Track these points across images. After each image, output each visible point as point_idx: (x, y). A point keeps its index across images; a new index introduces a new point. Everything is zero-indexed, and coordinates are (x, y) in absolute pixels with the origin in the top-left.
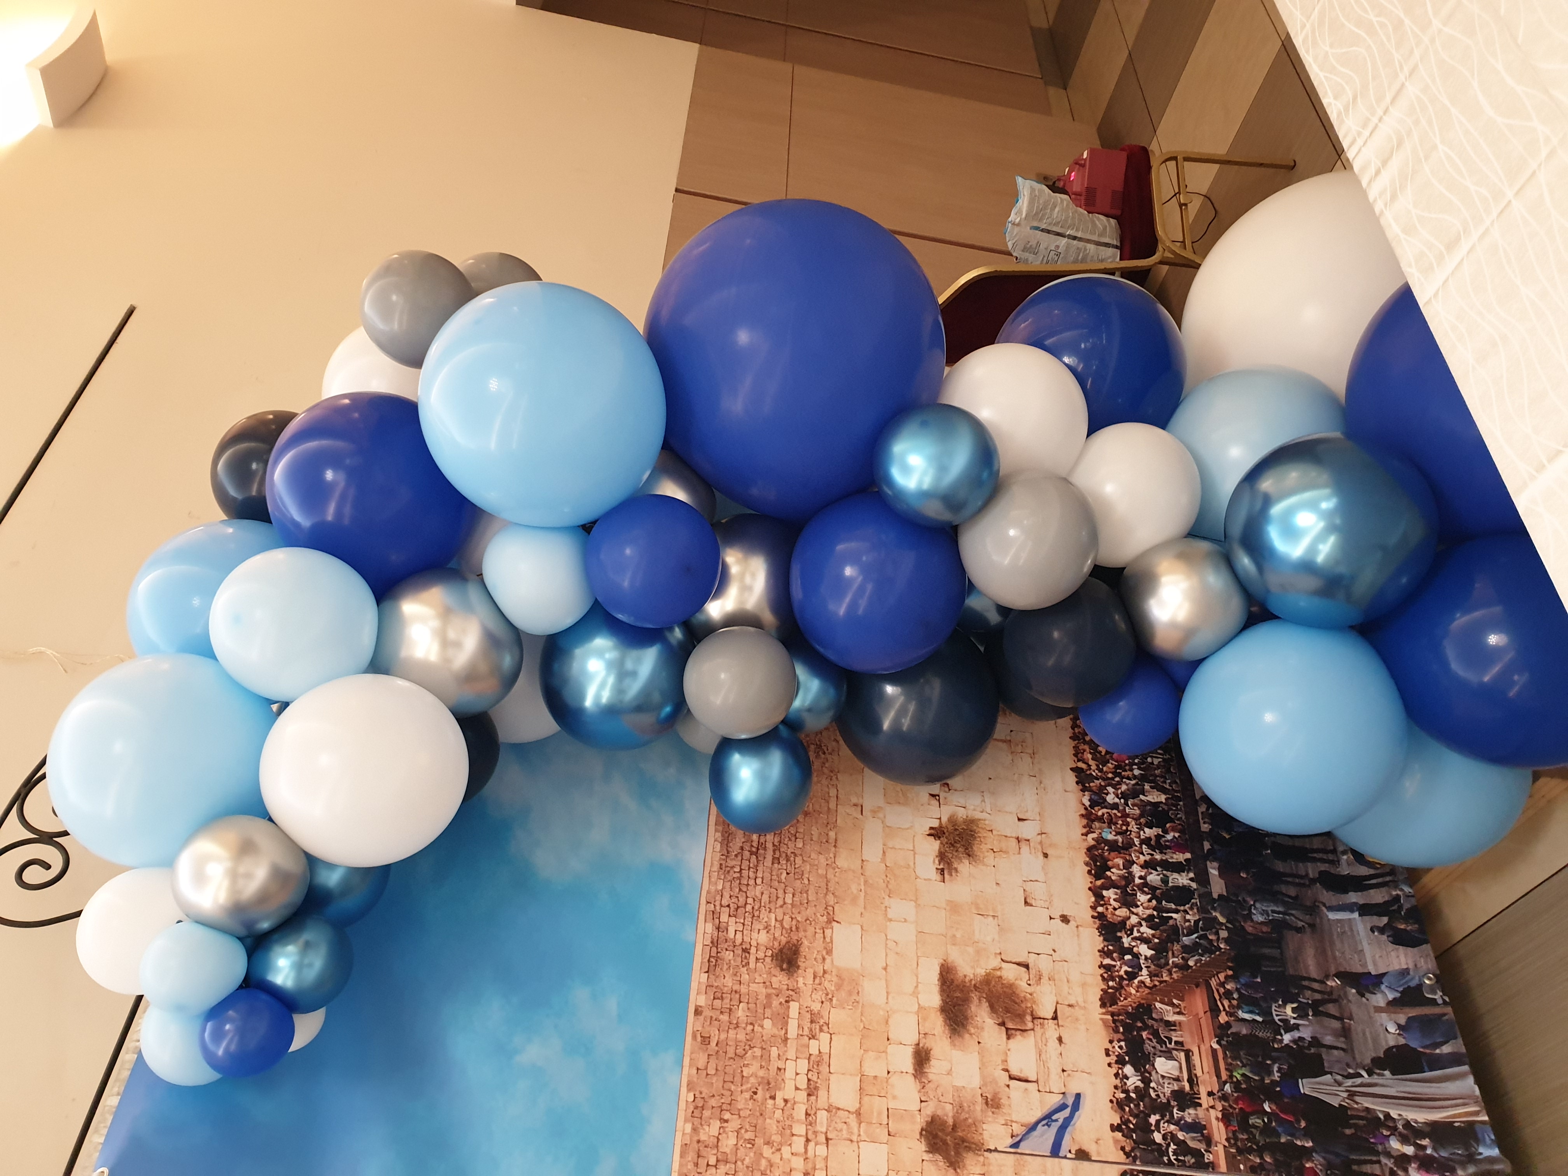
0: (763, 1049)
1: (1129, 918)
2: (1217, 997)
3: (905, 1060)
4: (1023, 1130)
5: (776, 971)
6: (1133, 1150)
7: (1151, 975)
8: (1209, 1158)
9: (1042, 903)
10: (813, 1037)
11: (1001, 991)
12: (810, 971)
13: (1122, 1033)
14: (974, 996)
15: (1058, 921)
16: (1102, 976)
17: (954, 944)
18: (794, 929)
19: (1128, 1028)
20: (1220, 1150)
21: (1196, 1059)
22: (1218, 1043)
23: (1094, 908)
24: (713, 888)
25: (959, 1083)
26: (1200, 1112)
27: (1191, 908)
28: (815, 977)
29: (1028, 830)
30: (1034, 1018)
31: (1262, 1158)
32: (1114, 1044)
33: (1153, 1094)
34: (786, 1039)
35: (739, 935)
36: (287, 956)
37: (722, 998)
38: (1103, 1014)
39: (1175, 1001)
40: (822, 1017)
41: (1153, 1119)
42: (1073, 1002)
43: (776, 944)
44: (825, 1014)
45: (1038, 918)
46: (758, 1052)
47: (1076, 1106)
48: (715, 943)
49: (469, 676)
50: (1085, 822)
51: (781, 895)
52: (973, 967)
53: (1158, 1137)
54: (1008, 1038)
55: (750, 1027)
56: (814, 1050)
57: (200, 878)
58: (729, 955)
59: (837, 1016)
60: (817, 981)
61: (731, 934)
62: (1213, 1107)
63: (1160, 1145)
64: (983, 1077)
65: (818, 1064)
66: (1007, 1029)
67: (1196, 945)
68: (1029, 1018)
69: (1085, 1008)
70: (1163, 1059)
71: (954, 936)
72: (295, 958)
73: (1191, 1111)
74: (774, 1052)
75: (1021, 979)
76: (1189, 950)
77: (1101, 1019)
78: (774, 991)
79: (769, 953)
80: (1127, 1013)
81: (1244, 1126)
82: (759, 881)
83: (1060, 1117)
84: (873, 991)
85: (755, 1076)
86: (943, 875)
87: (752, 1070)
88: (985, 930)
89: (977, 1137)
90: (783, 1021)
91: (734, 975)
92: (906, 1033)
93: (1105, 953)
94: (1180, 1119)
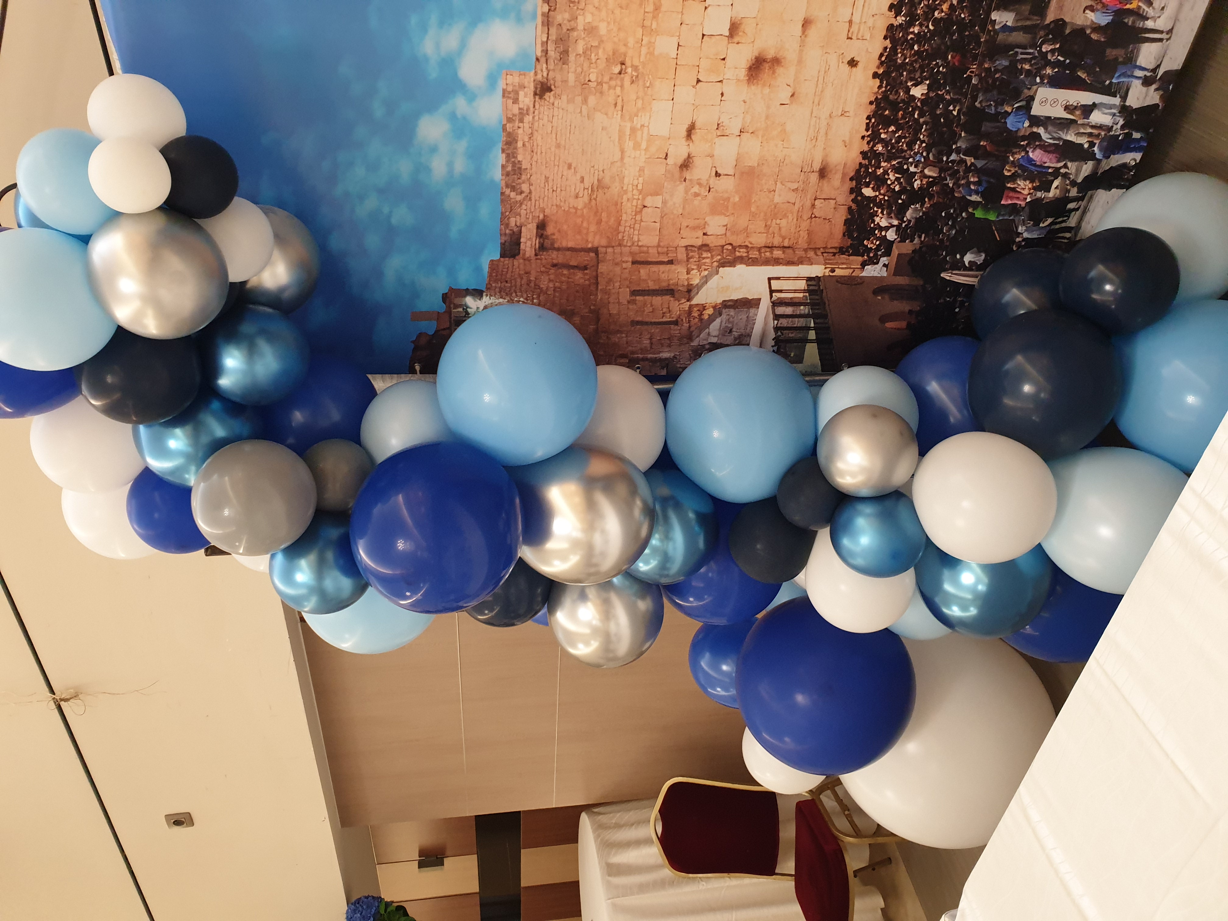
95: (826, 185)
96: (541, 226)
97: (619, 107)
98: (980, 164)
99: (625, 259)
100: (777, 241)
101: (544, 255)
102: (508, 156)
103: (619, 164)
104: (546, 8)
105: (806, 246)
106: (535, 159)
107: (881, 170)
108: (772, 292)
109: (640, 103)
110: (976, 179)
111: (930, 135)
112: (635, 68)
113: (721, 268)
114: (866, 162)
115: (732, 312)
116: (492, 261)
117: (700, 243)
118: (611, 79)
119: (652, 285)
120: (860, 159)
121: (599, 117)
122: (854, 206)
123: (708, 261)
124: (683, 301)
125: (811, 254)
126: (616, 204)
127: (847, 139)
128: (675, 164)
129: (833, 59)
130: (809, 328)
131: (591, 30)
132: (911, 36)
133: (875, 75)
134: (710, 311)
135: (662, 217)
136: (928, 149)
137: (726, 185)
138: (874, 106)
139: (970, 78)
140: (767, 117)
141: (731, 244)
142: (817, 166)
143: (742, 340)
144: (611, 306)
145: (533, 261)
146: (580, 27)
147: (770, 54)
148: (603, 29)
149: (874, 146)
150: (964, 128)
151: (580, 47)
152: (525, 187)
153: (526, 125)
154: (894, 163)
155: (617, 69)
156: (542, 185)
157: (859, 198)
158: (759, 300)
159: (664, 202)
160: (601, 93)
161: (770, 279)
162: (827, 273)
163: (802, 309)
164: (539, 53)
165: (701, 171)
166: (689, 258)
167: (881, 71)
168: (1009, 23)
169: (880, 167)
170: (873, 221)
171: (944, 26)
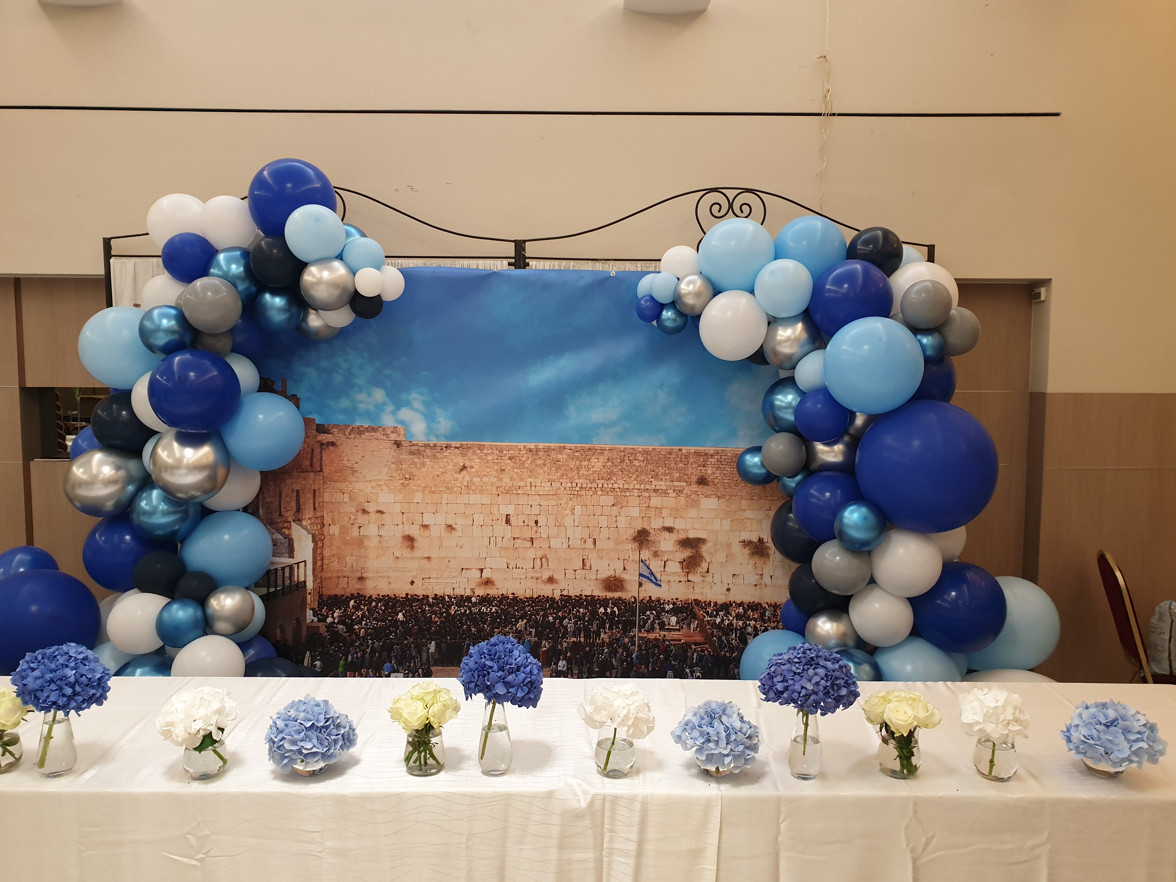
0: (668, 473)
2: (702, 646)
3: (668, 524)
4: (648, 565)
5: (697, 477)
9: (734, 581)
10: (674, 491)
11: (697, 561)
12: (698, 490)
14: (694, 551)
15: (727, 587)
17: (714, 544)
18: (714, 483)
19: (687, 608)
20: (646, 635)
21: (677, 633)
22: (683, 643)
23: (734, 602)
24: (727, 452)
25: (662, 543)
26: (658, 630)
27: (737, 643)
28: (696, 491)
29: (766, 579)
30: (688, 573)
31: (644, 650)
33: (663, 614)
34: (672, 482)
35: (710, 463)
36: (671, 315)
37: (685, 458)
41: (654, 612)
42: (695, 588)
43: (707, 477)
44: (682, 495)
45: (728, 579)
46: (667, 471)
47: (657, 584)
48: (706, 454)
49: (776, 353)
50: (773, 604)
51: (729, 478)
52: (705, 551)
53: (648, 613)
54: (680, 562)
55: (676, 468)
56: (669, 491)
57: (689, 283)
58: (702, 460)
59: (682, 499)
60: (694, 492)
61: (710, 460)
62: (660, 635)
64: (664, 551)
65: (665, 493)
66: (683, 562)
67: (723, 642)
68: (687, 571)
69: (693, 593)
71: (717, 545)
72: (671, 318)
74: (668, 477)
75: (702, 569)
76: (720, 638)
78: (690, 476)
79: (704, 474)
80: (692, 609)
81: (655, 646)
82: (732, 469)
83: (653, 578)
84: (693, 513)
85: (659, 471)
86: (742, 542)
87: (661, 470)
88: (721, 557)
89: (644, 548)
90: (679, 480)
91: (694, 462)
92: (678, 524)
93: (716, 604)
94: (655, 622)
95: (355, 581)
96: (333, 444)
97: (390, 478)
98: (367, 656)
99: (316, 486)
100: (326, 561)
101: (318, 445)
102: (367, 428)
103: (364, 480)
104: (432, 445)
105: (323, 577)
106: (366, 441)
107: (363, 607)
108: (298, 564)
109: (392, 488)
110: (359, 656)
112: (408, 485)
113: (311, 535)
114: (367, 599)
115: (286, 544)
116: (315, 420)
117: (325, 523)
118: (403, 474)
119: (302, 501)
120: (368, 595)
121: (386, 470)
122: (344, 598)
123: (316, 528)
124: (293, 518)
125: (319, 580)
126: (345, 480)
127: (378, 587)
128: (365, 506)
129: (414, 573)
130: (276, 587)
131: (423, 464)
132: (424, 607)
133: (407, 594)
134: (287, 532)
135: (338, 502)
136: (374, 628)
137: (355, 532)
138: (393, 597)
139: (407, 639)
140: (387, 547)
141: (324, 538)
142: (364, 575)
144: (290, 480)
145: (315, 440)
146: (425, 460)
147: (415, 545)
148: (424, 470)
149: (375, 601)
150: (384, 643)
151: (416, 460)
152: (352, 436)
153: (382, 437)
154: (367, 613)
155: (407, 476)
156: (354, 444)
157: (348, 600)
158: (293, 558)
159: (346, 503)
160: (397, 470)
161: (305, 561)
162: (308, 591)
163: (287, 582)
164: (413, 442)
165: (362, 519)
166: (317, 518)
167: (409, 596)
168: (430, 651)
169: (364, 606)
170: (336, 609)
171: (429, 621)
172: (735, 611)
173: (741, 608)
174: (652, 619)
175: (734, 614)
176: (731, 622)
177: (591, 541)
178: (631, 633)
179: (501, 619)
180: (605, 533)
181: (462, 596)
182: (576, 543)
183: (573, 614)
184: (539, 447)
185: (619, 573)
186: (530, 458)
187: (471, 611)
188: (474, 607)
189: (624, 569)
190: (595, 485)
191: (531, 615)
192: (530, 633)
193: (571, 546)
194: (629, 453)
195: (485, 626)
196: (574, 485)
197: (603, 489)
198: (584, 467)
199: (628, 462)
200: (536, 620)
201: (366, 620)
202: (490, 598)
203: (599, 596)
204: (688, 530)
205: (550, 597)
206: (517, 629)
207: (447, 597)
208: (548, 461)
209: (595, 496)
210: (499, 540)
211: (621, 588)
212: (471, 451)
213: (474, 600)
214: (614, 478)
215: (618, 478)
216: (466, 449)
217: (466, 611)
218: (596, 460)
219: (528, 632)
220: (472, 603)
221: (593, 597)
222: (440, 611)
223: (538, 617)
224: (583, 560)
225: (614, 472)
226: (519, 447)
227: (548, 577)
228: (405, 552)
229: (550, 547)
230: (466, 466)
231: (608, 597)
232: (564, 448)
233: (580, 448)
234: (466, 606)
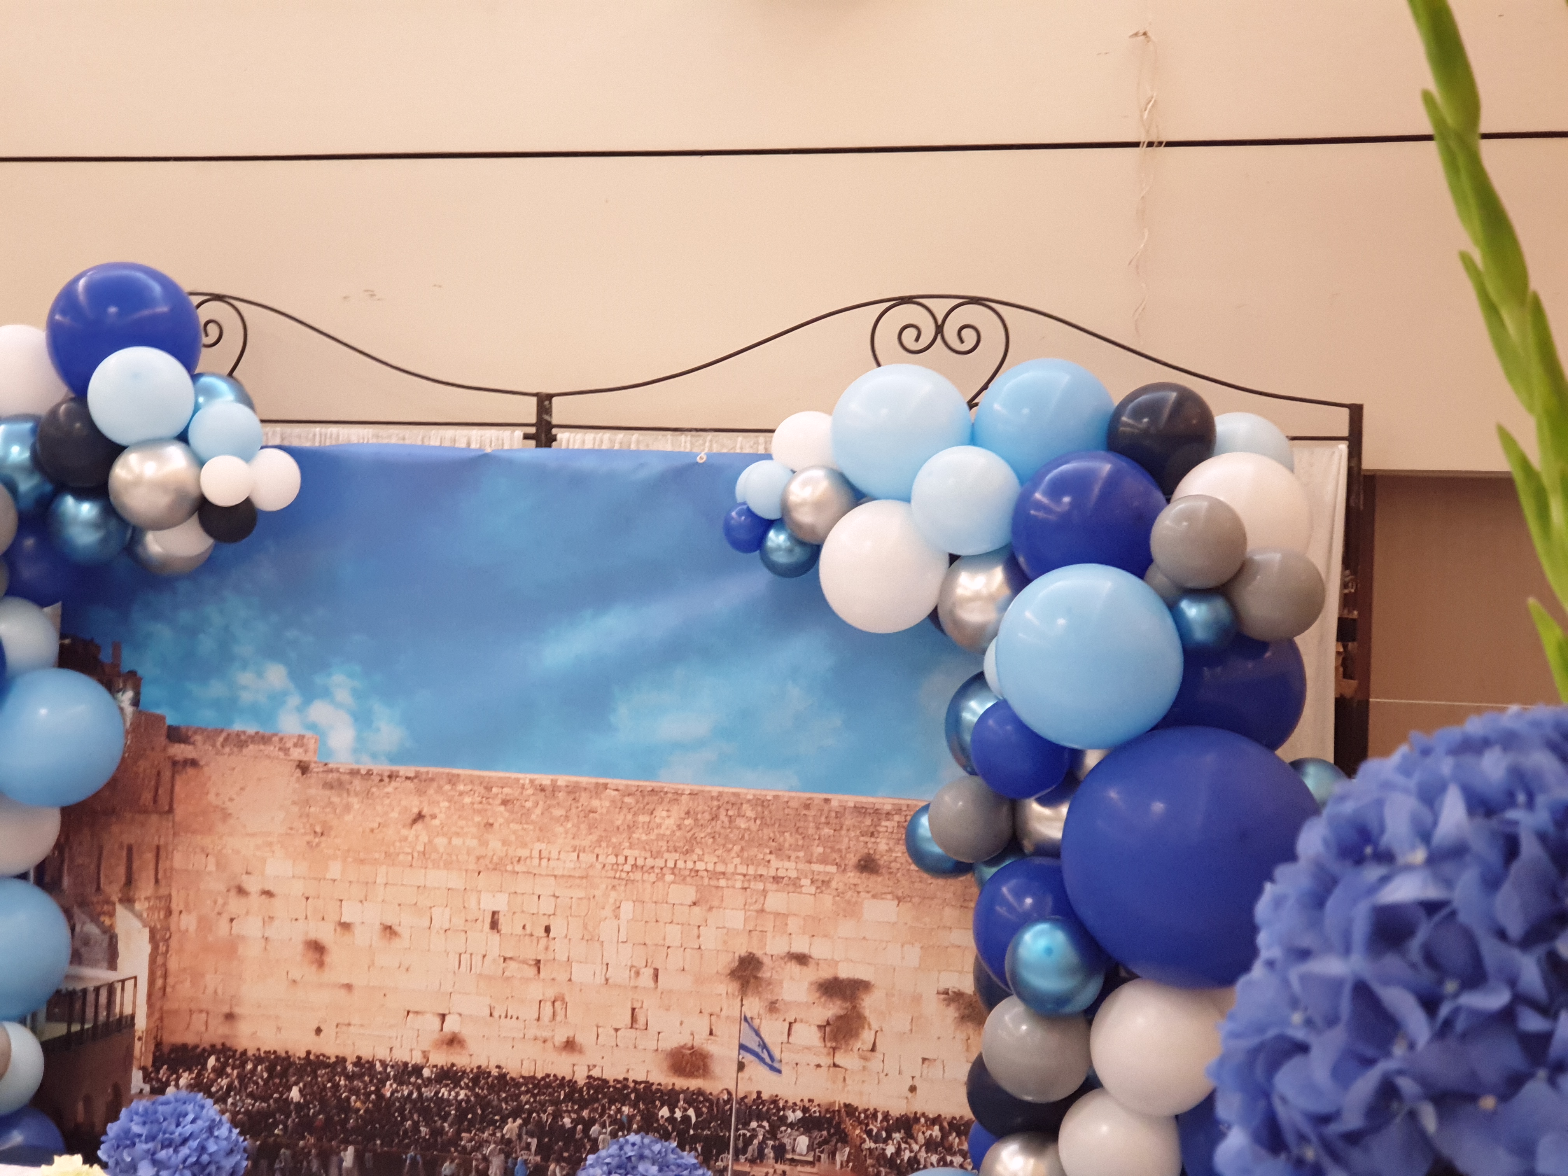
0: (803, 846)
1: (917, 1143)
3: (800, 946)
4: (756, 1028)
5: (858, 857)
6: (746, 1104)
7: (870, 1150)
8: (742, 1159)
9: (925, 1072)
10: (812, 882)
11: (854, 1026)
12: (859, 881)
13: (825, 1116)
14: (848, 1005)
15: (910, 1083)
16: (868, 1110)
17: (887, 994)
18: (890, 870)
19: (829, 1121)
21: (808, 1168)
23: (923, 1115)
25: (785, 985)
26: (771, 1161)
28: (855, 885)
30: (834, 1049)
32: (817, 1107)
33: (783, 1128)
34: (810, 863)
35: (884, 829)
36: (785, 541)
37: (836, 817)
38: (839, 1104)
39: (851, 1164)
40: (826, 889)
42: (847, 1082)
43: (878, 857)
44: (828, 891)
45: (913, 1068)
46: (800, 842)
47: (773, 1068)
48: (877, 812)
52: (869, 1007)
53: (754, 1124)
54: (819, 1027)
55: (817, 837)
56: (802, 882)
57: (806, 483)
58: (868, 822)
59: (827, 900)
60: (852, 886)
61: (884, 823)
63: (749, 1125)
64: (790, 1002)
65: (794, 884)
66: (825, 1027)
68: (834, 1044)
69: (843, 1090)
70: (807, 1143)
71: (893, 996)
72: (783, 544)
73: (772, 1155)
74: (801, 854)
75: (862, 1044)
77: (835, 1102)
78: (843, 854)
79: (871, 852)
80: (839, 1124)
83: (765, 1055)
84: (846, 928)
85: (785, 840)
86: (943, 993)
87: (789, 839)
88: (900, 1022)
89: (750, 992)
90: (823, 860)
91: (854, 826)
92: (818, 950)
93: (886, 1116)
94: (766, 1144)
95: (220, 1021)
96: (194, 763)
97: (289, 831)
99: (162, 839)
100: (171, 981)
101: (168, 764)
102: (252, 737)
103: (243, 832)
104: (363, 772)
105: (165, 1008)
106: (250, 759)
107: (230, 1071)
108: (123, 981)
109: (292, 850)
111: (259, 1112)
112: (319, 845)
113: (147, 930)
114: (238, 1055)
115: (105, 944)
116: (165, 717)
117: (173, 908)
119: (136, 865)
120: (240, 1049)
121: (282, 814)
122: (199, 1050)
123: (156, 916)
124: (120, 896)
125: (156, 1015)
126: (210, 830)
127: (259, 1036)
128: (241, 881)
129: (322, 1013)
130: (83, 1023)
131: (348, 807)
133: (308, 1053)
134: (107, 922)
135: (197, 872)
136: (247, 1113)
138: (284, 1055)
139: (303, 1138)
140: (277, 960)
141: (170, 937)
142: (237, 1010)
143: (77, 957)
144: (118, 825)
145: (163, 754)
146: (350, 799)
147: (328, 959)
148: (348, 818)
149: (251, 1061)
151: (335, 799)
152: (227, 750)
153: (276, 753)
154: (236, 1083)
155: (318, 829)
156: (229, 765)
157: (206, 1054)
158: (116, 970)
159: (210, 873)
160: (300, 816)
161: (135, 978)
162: (138, 1034)
163: (103, 1014)
164: (331, 766)
165: (235, 905)
166: (160, 898)
167: (312, 1057)
168: (344, 1164)
169: (233, 1069)
170: (184, 1071)
171: (344, 1107)
172: (923, 1133)
173: (937, 1128)
174: (761, 1137)
175: (921, 1139)
176: (916, 1156)
177: (648, 972)
178: (719, 1163)
179: (475, 1114)
180: (676, 959)
181: (406, 1064)
182: (619, 975)
183: (610, 1116)
184: (559, 783)
185: (701, 1041)
186: (541, 803)
187: (420, 1094)
188: (426, 1086)
189: (711, 1033)
190: (660, 863)
191: (530, 1113)
192: (528, 1145)
193: (610, 981)
194: (728, 802)
195: (446, 1125)
196: (621, 860)
197: (676, 871)
198: (640, 825)
199: (726, 820)
200: (540, 1123)
201: (235, 1095)
202: (456, 1072)
203: (659, 1084)
204: (837, 963)
205: (567, 1078)
206: (503, 1136)
207: (378, 1065)
208: (574, 810)
209: (660, 884)
210: (476, 960)
211: (704, 1070)
212: (435, 785)
213: (426, 1073)
214: (698, 851)
215: (706, 851)
216: (425, 781)
217: (411, 1093)
218: (664, 814)
219: (523, 1144)
220: (423, 1079)
221: (648, 1085)
222: (365, 1088)
223: (544, 1117)
224: (633, 1009)
225: (699, 839)
226: (521, 782)
227: (565, 1039)
228: (304, 971)
229: (570, 980)
230: (423, 813)
231: (677, 1088)
232: (606, 786)
233: (634, 789)
234: (414, 1084)
